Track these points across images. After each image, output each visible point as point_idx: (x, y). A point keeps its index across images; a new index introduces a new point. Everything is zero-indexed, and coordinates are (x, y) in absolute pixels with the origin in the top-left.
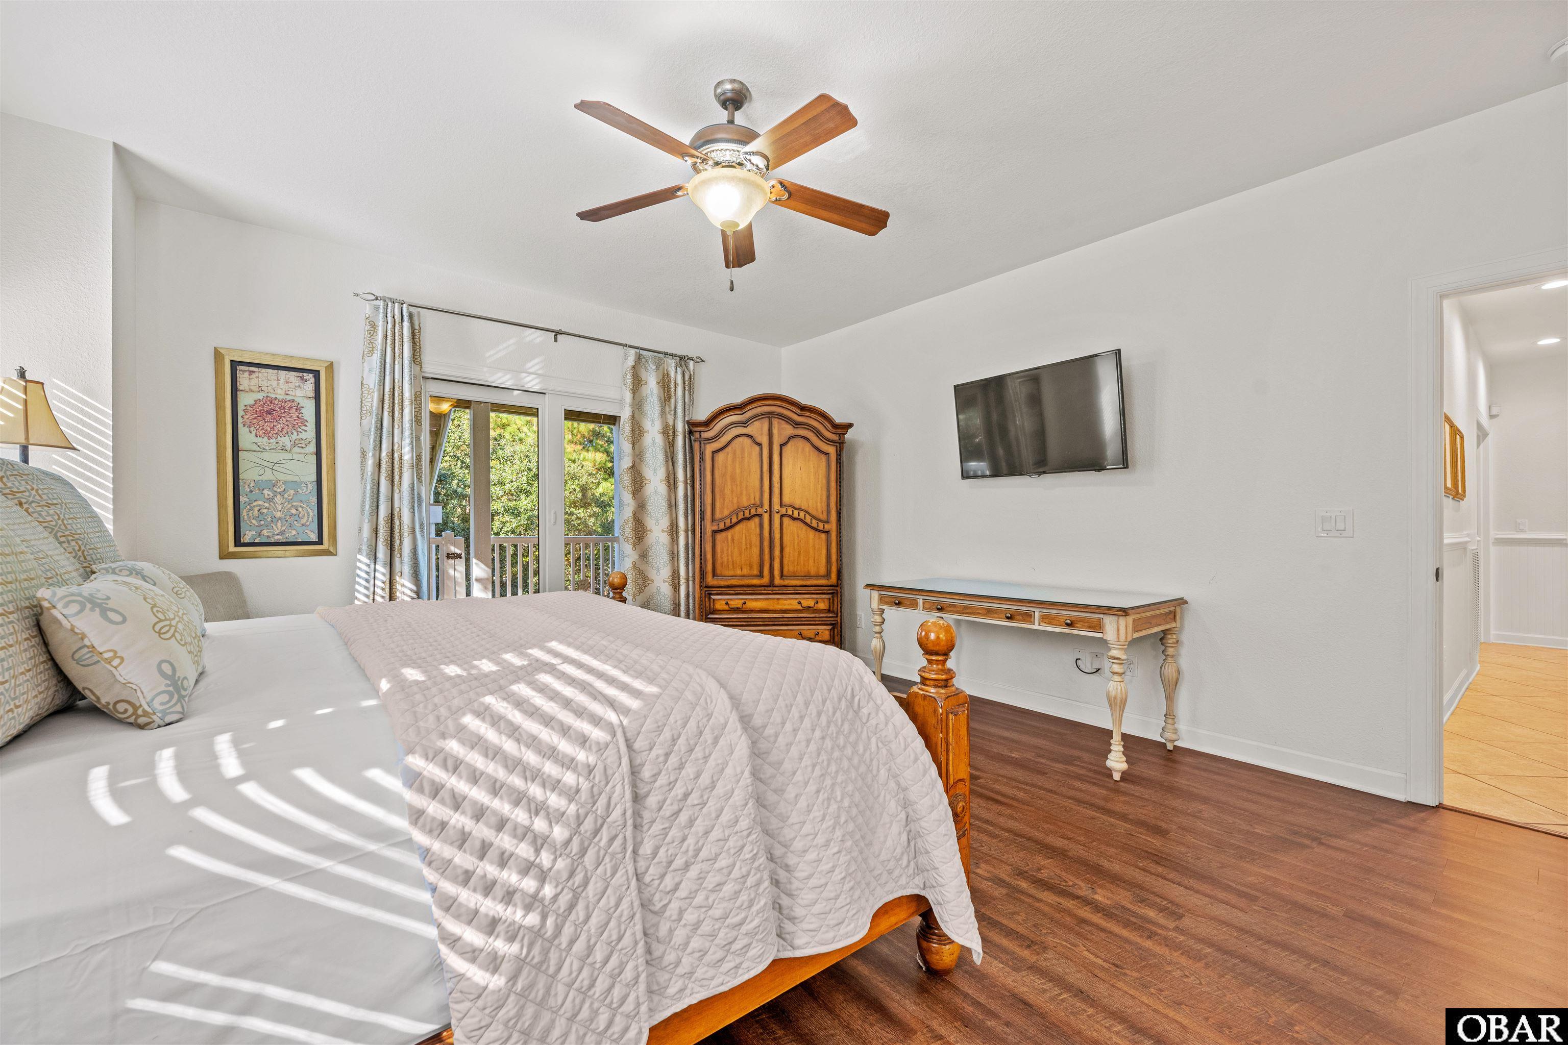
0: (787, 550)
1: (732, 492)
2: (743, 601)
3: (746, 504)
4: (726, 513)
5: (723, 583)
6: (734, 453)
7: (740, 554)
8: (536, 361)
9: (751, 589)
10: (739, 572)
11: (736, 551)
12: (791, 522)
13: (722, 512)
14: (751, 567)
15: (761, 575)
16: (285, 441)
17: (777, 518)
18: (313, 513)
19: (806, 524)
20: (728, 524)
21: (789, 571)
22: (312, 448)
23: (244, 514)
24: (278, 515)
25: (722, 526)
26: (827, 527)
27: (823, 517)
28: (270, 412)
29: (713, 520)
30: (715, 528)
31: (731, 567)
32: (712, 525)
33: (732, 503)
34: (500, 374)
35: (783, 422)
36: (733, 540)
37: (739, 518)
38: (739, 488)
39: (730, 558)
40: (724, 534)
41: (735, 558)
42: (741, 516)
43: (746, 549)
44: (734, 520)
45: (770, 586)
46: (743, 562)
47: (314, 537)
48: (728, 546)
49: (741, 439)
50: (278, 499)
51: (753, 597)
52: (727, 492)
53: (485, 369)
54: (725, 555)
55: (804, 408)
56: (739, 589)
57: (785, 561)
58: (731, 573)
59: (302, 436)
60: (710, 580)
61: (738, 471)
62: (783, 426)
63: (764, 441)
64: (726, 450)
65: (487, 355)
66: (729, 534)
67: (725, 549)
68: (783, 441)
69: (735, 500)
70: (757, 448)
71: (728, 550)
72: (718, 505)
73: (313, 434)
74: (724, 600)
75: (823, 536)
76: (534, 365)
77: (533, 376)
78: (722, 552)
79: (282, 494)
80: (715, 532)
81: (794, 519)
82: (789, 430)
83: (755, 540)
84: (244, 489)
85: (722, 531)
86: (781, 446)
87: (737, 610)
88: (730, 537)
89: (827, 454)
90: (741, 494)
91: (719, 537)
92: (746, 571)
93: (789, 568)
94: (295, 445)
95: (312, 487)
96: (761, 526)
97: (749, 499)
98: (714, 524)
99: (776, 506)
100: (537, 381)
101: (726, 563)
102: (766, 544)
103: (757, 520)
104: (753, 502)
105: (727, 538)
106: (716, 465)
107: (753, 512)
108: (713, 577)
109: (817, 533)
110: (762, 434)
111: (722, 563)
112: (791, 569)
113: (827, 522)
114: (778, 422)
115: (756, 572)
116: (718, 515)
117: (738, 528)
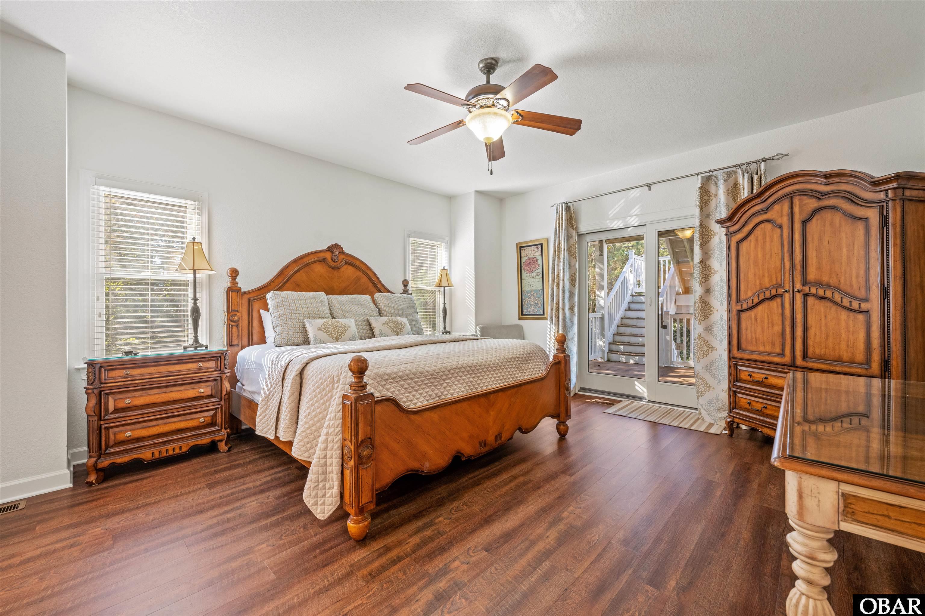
0: (812, 332)
1: (755, 275)
2: (764, 376)
3: (768, 285)
4: (750, 294)
5: (747, 356)
6: (757, 240)
7: (763, 332)
8: (637, 207)
9: (773, 366)
10: (761, 349)
11: (759, 330)
12: (817, 301)
13: (746, 293)
14: (773, 344)
15: (783, 354)
16: (534, 274)
17: (799, 297)
18: (542, 302)
19: (836, 303)
20: (750, 304)
21: (814, 353)
22: (541, 276)
23: (523, 303)
24: (532, 303)
25: (745, 307)
26: (864, 306)
27: (862, 294)
28: (529, 264)
29: (738, 300)
30: (739, 308)
31: (754, 343)
32: (737, 305)
33: (755, 285)
34: (616, 222)
35: (805, 197)
36: (756, 319)
37: (760, 299)
38: (761, 270)
39: (753, 335)
40: (748, 313)
41: (758, 335)
42: (761, 297)
43: (768, 328)
44: (756, 301)
45: (791, 366)
46: (765, 339)
47: (542, 313)
48: (752, 323)
49: (762, 226)
50: (532, 297)
51: (775, 374)
52: (751, 275)
53: (608, 221)
54: (749, 331)
55: (828, 176)
56: (761, 364)
57: (810, 342)
58: (755, 348)
59: (538, 271)
60: (736, 353)
61: (760, 255)
62: (805, 202)
63: (785, 221)
64: (749, 239)
65: (610, 213)
66: (752, 313)
67: (749, 327)
68: (805, 216)
69: (758, 282)
70: (779, 230)
71: (751, 327)
72: (743, 287)
73: (541, 270)
74: (748, 371)
75: (861, 317)
76: (636, 210)
77: (635, 217)
78: (746, 329)
79: (533, 295)
80: (739, 312)
81: (821, 298)
82: (813, 204)
83: (777, 319)
84: (524, 294)
85: (745, 310)
86: (804, 223)
87: (759, 383)
88: (753, 316)
89: (866, 219)
90: (763, 276)
91: (744, 316)
92: (768, 348)
93: (814, 349)
94: (536, 275)
95: (541, 291)
96: (783, 305)
97: (771, 280)
98: (739, 304)
99: (798, 286)
100: (637, 219)
101: (750, 339)
102: (788, 323)
103: (779, 300)
104: (774, 283)
105: (750, 316)
106: (741, 253)
107: (774, 292)
108: (738, 350)
109: (852, 314)
110: (782, 216)
111: (747, 339)
112: (818, 351)
113: (867, 300)
114: (799, 200)
115: (778, 350)
116: (743, 296)
117: (760, 308)
